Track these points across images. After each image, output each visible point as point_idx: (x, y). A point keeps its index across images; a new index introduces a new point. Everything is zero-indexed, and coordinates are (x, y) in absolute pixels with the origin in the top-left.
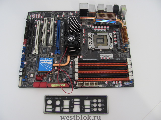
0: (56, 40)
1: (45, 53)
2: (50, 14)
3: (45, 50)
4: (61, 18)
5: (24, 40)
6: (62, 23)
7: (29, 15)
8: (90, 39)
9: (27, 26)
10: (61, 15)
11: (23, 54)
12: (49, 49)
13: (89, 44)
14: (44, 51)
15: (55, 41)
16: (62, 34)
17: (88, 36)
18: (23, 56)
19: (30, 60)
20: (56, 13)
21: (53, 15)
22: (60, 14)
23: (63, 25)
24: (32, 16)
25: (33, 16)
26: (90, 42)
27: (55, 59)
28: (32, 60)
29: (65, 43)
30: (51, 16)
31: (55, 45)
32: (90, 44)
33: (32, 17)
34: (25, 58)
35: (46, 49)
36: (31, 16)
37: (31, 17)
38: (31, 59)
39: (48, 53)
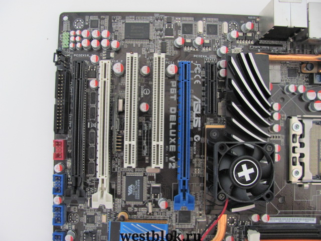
0: (173, 144)
1: (138, 196)
2: (147, 26)
3: (134, 184)
4: (190, 45)
5: (56, 144)
6: (193, 67)
7: (65, 26)
8: (297, 144)
9: (58, 82)
10: (188, 29)
11: (57, 200)
12: (151, 178)
13: (294, 164)
14: (130, 187)
15: (169, 145)
16: (197, 115)
17: (292, 133)
18: (56, 209)
19: (84, 219)
20: (169, 22)
21: (159, 32)
22: (184, 25)
23: (198, 78)
24: (75, 36)
25: (82, 38)
26: (298, 155)
27: (174, 218)
28: (91, 219)
29: (222, 191)
30: (153, 34)
31: (172, 162)
32: (298, 163)
33: (78, 39)
34: (65, 213)
35: (138, 182)
36: (72, 33)
37: (72, 39)
38: (88, 217)
39: (145, 195)
